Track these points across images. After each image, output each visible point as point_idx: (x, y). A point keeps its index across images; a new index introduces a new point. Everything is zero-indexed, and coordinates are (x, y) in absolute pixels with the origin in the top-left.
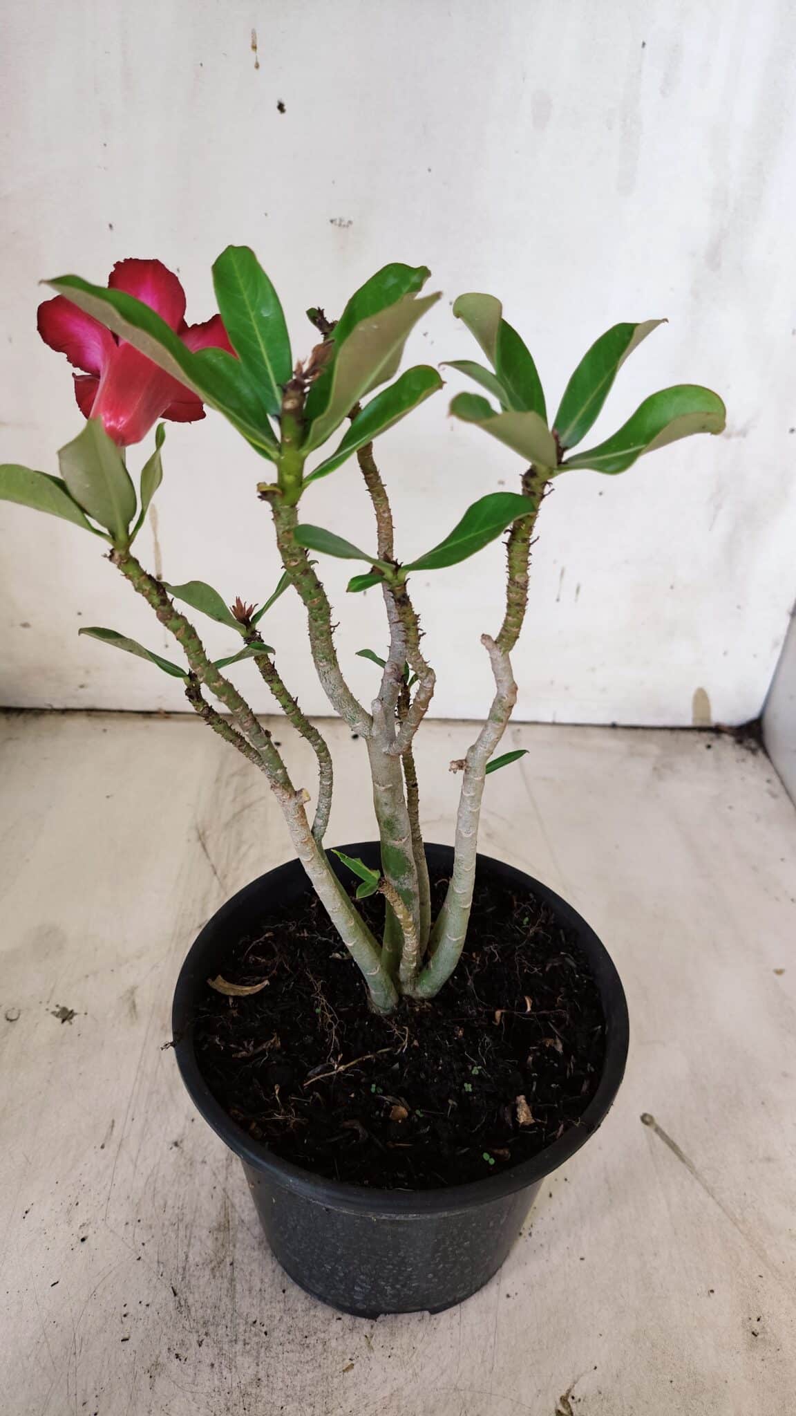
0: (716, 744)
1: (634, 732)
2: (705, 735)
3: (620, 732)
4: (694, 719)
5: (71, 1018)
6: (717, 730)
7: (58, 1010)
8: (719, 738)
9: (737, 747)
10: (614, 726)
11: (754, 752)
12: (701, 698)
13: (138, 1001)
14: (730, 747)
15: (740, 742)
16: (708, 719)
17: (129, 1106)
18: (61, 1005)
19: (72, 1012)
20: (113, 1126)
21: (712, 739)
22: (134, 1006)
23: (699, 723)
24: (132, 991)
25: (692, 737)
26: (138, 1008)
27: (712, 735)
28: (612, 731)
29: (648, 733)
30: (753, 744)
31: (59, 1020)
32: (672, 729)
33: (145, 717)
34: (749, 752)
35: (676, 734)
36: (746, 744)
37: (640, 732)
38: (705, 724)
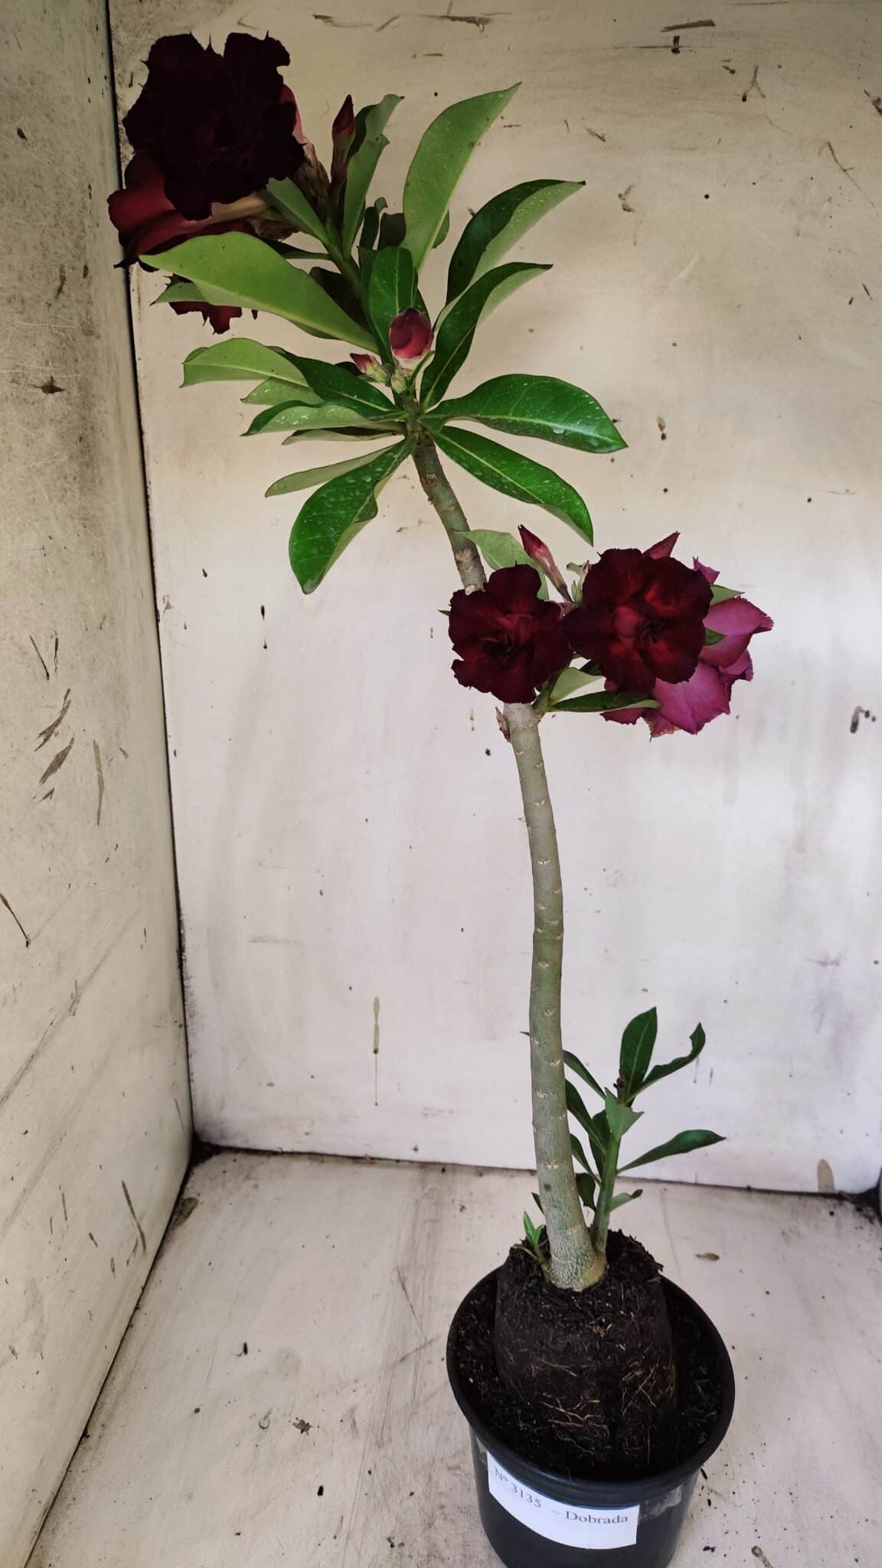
0: (837, 1211)
1: (766, 1196)
2: (829, 1201)
3: (755, 1196)
4: (819, 1187)
5: (308, 1429)
6: (840, 1197)
7: (298, 1422)
8: (841, 1205)
9: (857, 1214)
10: (749, 1189)
11: (871, 1220)
12: (824, 1168)
13: (357, 1420)
14: (850, 1215)
15: (859, 1210)
16: (833, 1186)
17: (354, 1506)
18: (300, 1419)
19: (308, 1424)
20: (342, 1522)
21: (835, 1206)
22: (354, 1423)
23: (823, 1190)
24: (352, 1411)
25: (816, 1203)
26: (358, 1426)
27: (835, 1202)
28: (745, 1195)
29: (779, 1197)
30: (871, 1213)
31: (300, 1431)
32: (800, 1194)
33: (354, 1163)
34: (867, 1220)
35: (804, 1198)
36: (865, 1211)
37: (772, 1196)
38: (830, 1191)
